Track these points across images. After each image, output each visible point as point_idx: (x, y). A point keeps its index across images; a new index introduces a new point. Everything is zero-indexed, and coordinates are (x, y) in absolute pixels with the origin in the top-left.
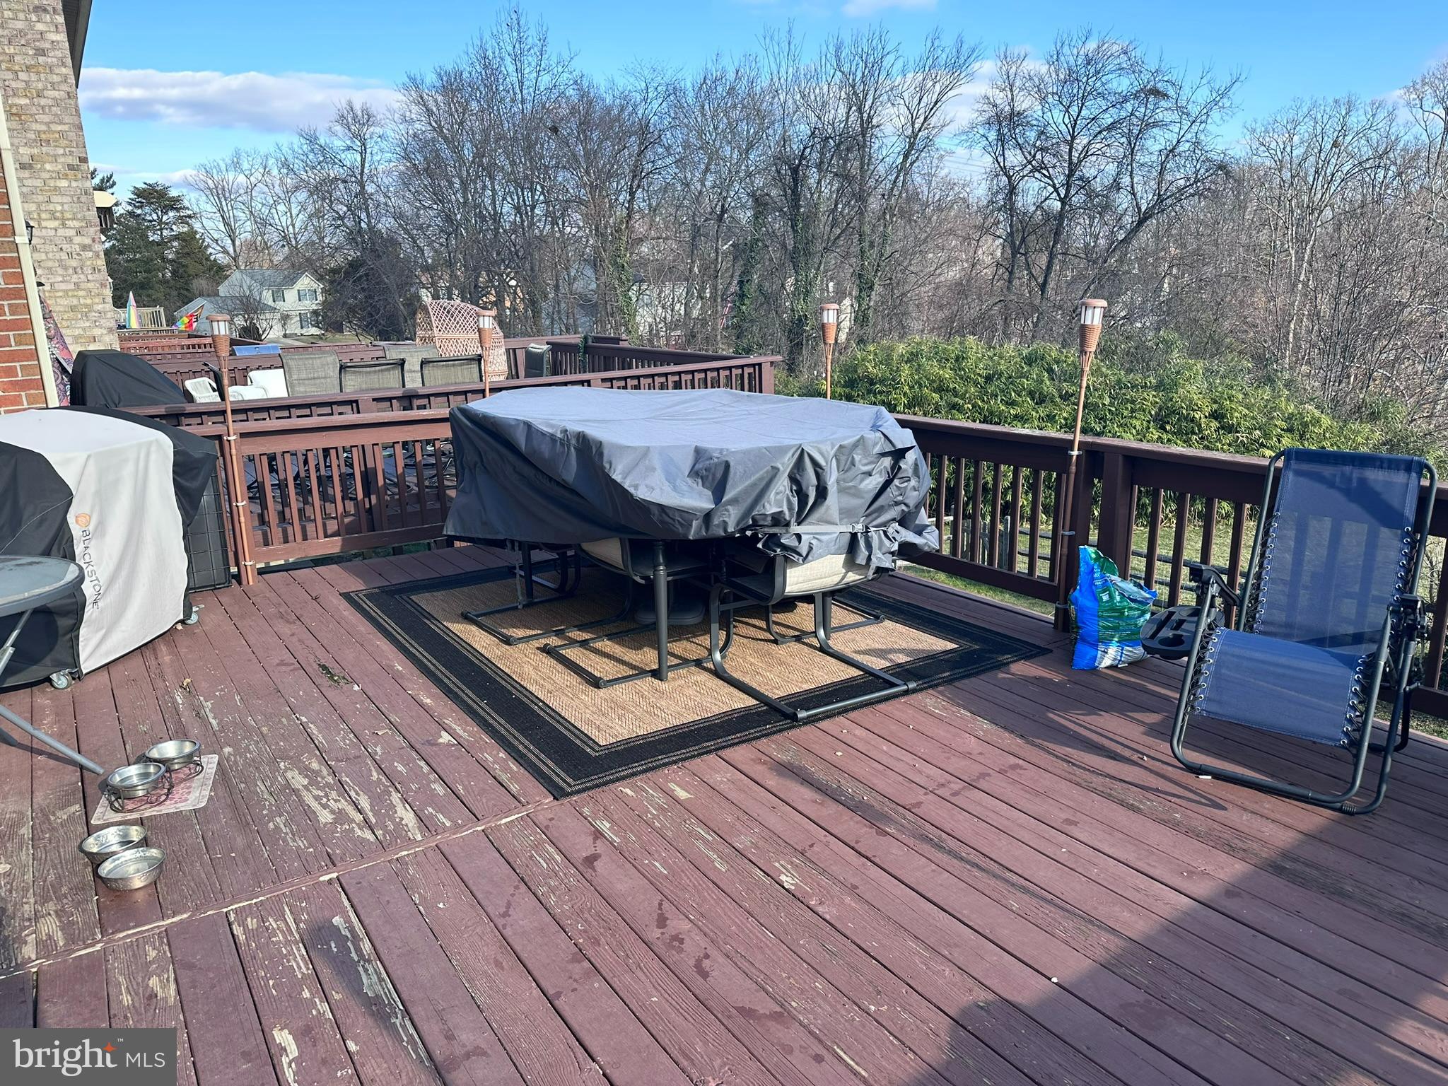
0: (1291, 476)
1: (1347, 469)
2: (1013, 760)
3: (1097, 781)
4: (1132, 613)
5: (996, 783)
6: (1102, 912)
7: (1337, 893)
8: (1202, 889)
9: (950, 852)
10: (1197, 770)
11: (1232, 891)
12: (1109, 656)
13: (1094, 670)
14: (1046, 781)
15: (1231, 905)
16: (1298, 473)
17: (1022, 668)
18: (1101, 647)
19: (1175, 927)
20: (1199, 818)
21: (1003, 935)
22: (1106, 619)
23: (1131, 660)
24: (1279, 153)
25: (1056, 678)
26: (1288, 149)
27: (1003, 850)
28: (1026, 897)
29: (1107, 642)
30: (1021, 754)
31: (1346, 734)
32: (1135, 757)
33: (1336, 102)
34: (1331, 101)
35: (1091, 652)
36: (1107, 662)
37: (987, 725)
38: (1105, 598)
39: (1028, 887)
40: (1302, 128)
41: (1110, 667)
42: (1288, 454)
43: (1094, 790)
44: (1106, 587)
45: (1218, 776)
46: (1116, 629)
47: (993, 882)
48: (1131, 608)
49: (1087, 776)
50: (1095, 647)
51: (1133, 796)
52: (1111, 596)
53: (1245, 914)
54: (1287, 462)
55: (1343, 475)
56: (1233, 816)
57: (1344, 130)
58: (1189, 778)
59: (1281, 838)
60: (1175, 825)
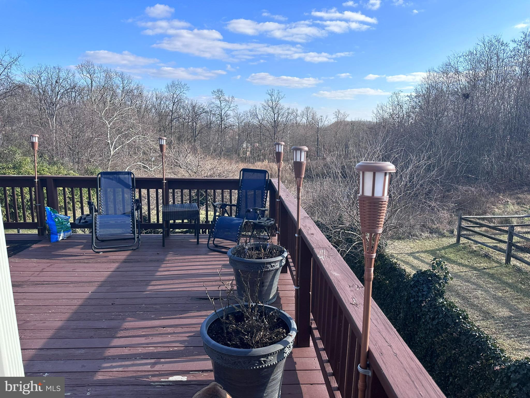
0: (103, 179)
1: (115, 175)
2: (50, 264)
3: (75, 261)
4: (65, 223)
5: (48, 269)
6: (93, 280)
7: (138, 262)
8: (112, 270)
9: (46, 284)
10: (99, 252)
11: (118, 268)
12: (61, 237)
13: (57, 241)
14: (62, 265)
15: (119, 270)
16: (104, 178)
17: (35, 246)
18: (59, 234)
19: (109, 277)
20: (104, 260)
21: (73, 291)
22: (58, 226)
23: (67, 236)
24: (37, 83)
25: (48, 245)
26: (40, 81)
27: (60, 279)
28: (73, 284)
29: (60, 232)
30: (50, 262)
31: (131, 230)
32: (82, 254)
33: (54, 67)
34: (52, 67)
35: (56, 236)
36: (61, 238)
37: (35, 260)
38: (57, 220)
39: (72, 282)
40: (43, 75)
41: (62, 240)
42: (101, 173)
43: (76, 263)
44: (56, 217)
45: (103, 252)
46: (62, 228)
47: (63, 285)
48: (65, 222)
49: (71, 261)
50: (57, 235)
51: (86, 261)
52: (58, 219)
53: (122, 270)
54: (101, 175)
55: (114, 177)
56: (111, 257)
57: (59, 78)
58: (97, 254)
59: (123, 257)
60: (99, 262)
